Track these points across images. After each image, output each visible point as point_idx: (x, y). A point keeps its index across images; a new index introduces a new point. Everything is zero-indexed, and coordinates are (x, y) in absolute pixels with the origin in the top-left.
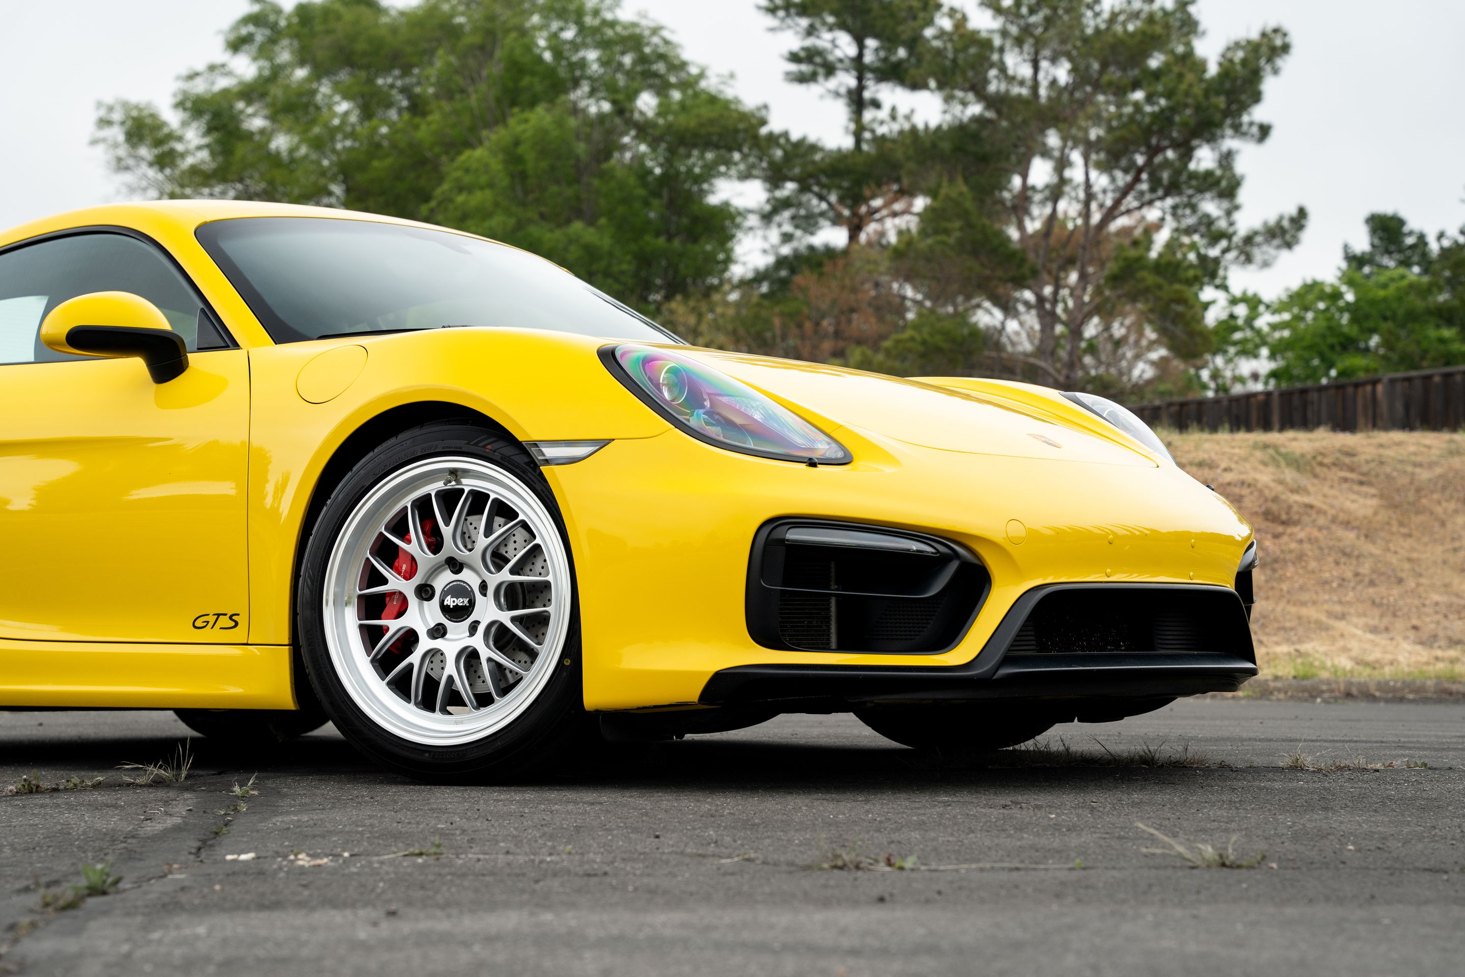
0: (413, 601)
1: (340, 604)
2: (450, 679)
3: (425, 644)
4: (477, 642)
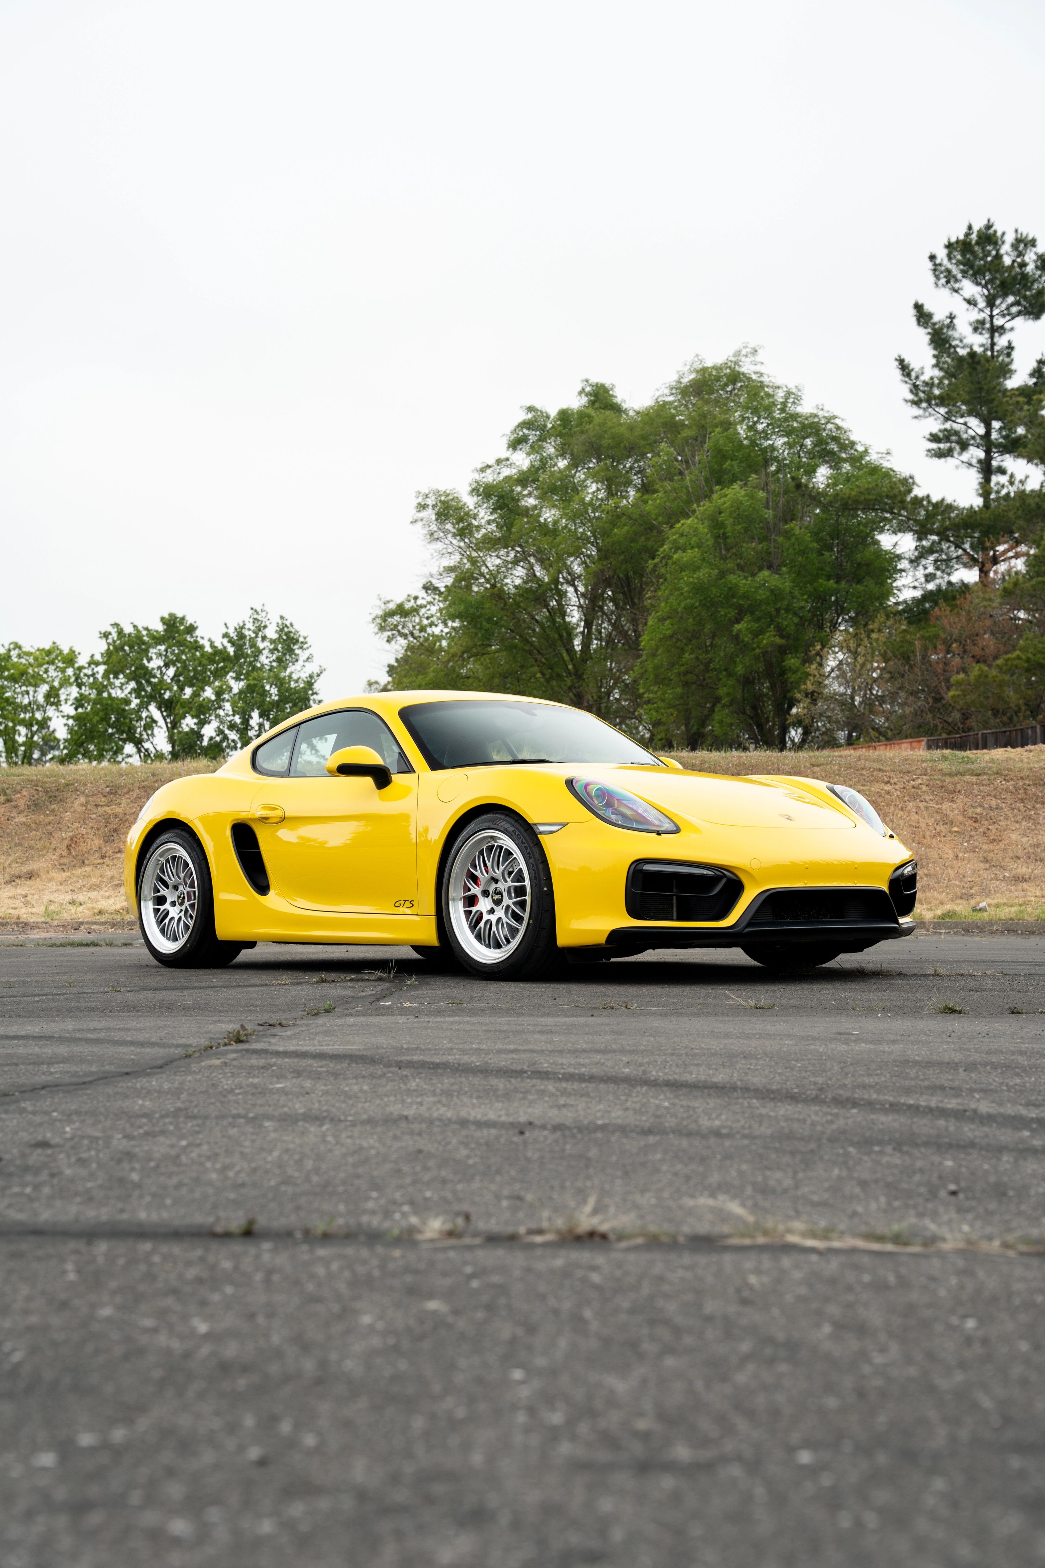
0: (481, 898)
1: (456, 900)
2: (495, 933)
3: (486, 917)
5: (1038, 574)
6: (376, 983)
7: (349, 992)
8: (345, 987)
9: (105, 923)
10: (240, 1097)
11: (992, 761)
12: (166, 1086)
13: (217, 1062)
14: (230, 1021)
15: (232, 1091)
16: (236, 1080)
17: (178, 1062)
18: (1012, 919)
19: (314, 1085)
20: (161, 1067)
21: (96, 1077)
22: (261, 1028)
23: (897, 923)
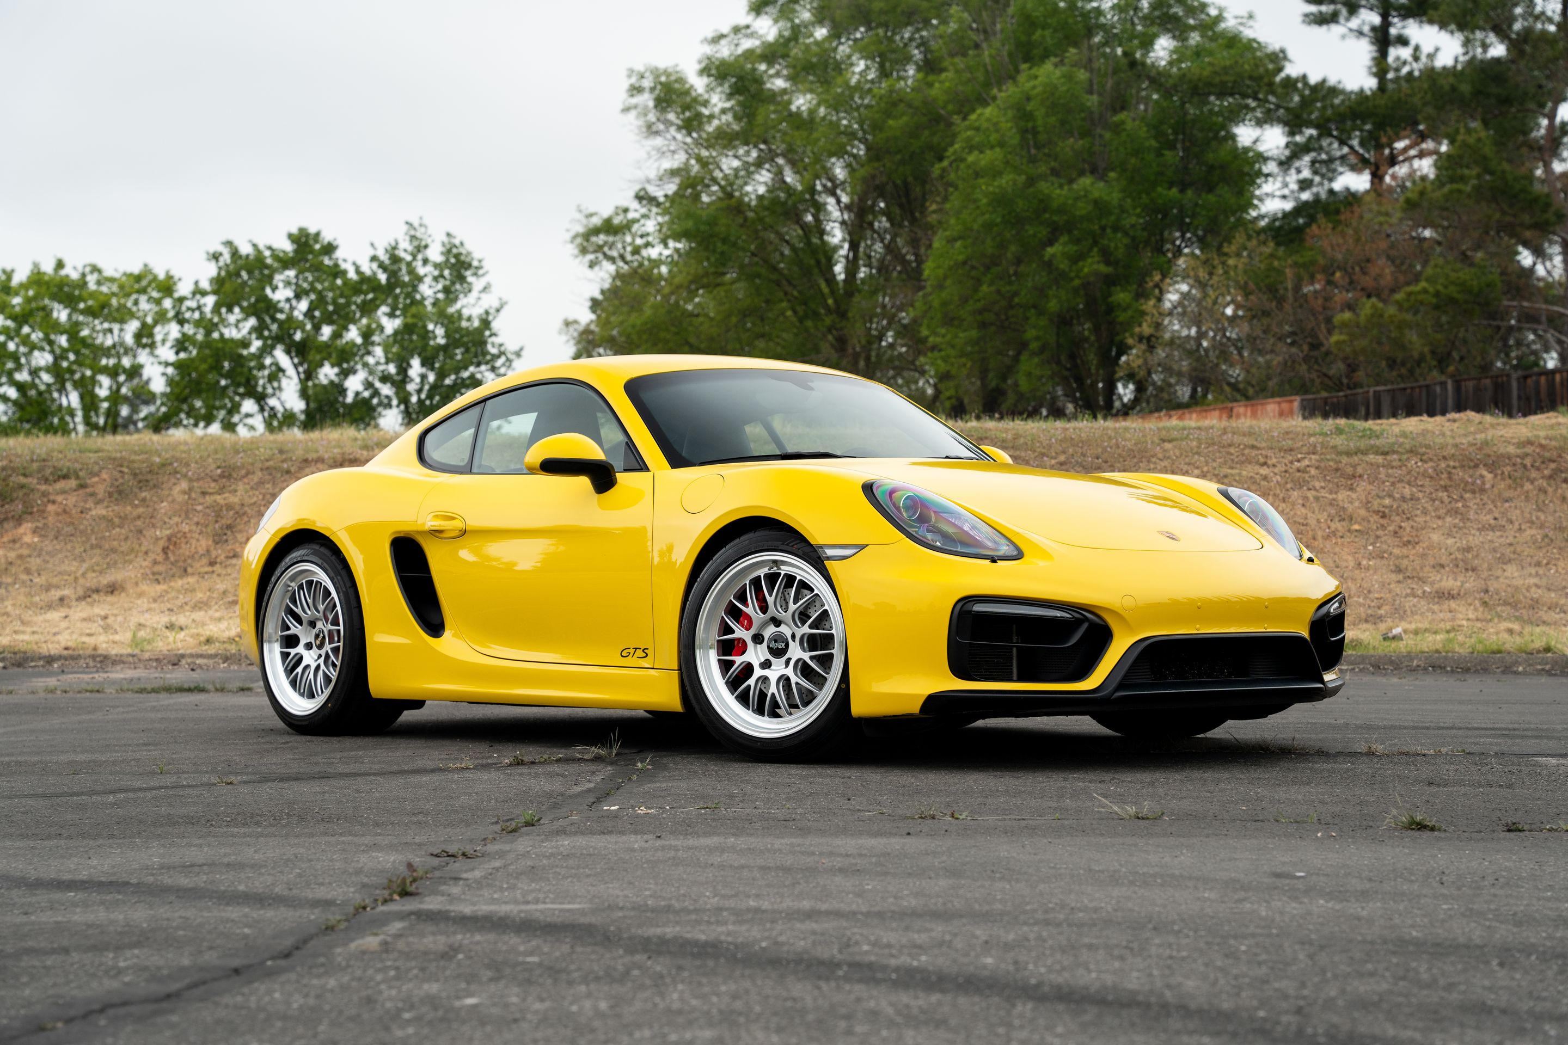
0: (750, 645)
1: (706, 648)
2: (773, 694)
3: (758, 672)
4: (789, 672)
5: (1452, 180)
6: (594, 767)
7: (556, 786)
8: (551, 776)
9: (215, 656)
10: (410, 1030)
11: (1404, 434)
12: (297, 1002)
13: (371, 942)
14: (391, 847)
15: (396, 1015)
16: (404, 988)
17: (313, 942)
18: (1437, 651)
19: (524, 1000)
20: (287, 955)
21: (187, 981)
22: (436, 861)
23: (1322, 681)
